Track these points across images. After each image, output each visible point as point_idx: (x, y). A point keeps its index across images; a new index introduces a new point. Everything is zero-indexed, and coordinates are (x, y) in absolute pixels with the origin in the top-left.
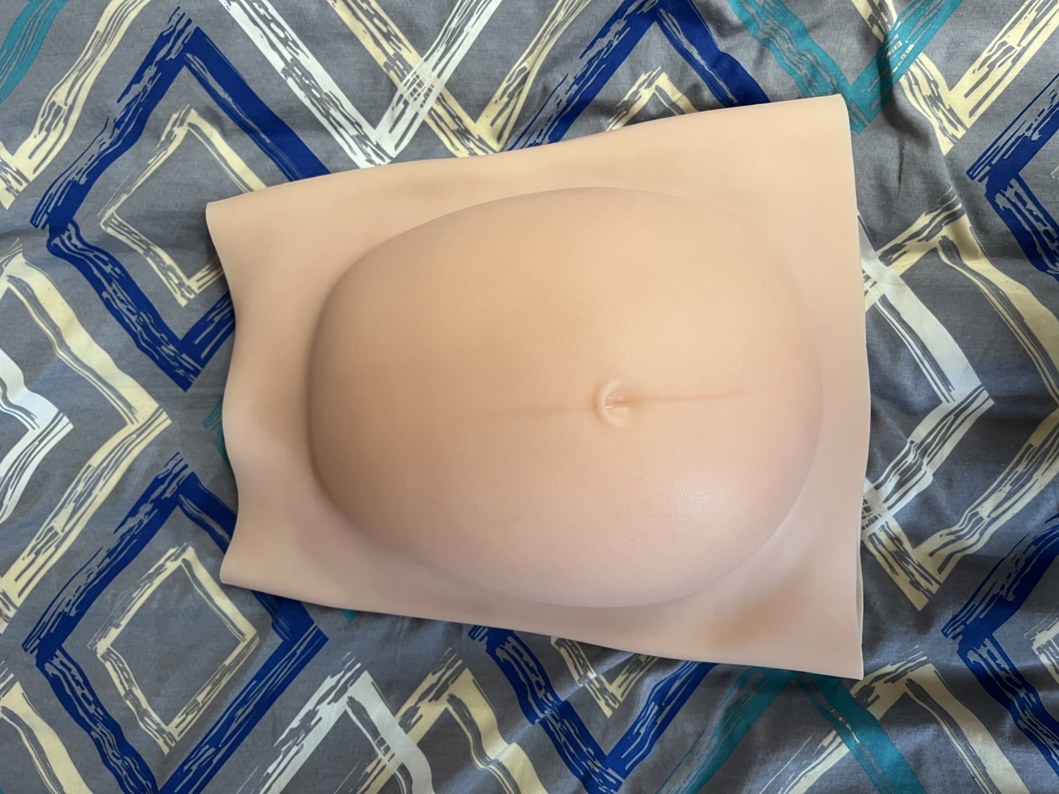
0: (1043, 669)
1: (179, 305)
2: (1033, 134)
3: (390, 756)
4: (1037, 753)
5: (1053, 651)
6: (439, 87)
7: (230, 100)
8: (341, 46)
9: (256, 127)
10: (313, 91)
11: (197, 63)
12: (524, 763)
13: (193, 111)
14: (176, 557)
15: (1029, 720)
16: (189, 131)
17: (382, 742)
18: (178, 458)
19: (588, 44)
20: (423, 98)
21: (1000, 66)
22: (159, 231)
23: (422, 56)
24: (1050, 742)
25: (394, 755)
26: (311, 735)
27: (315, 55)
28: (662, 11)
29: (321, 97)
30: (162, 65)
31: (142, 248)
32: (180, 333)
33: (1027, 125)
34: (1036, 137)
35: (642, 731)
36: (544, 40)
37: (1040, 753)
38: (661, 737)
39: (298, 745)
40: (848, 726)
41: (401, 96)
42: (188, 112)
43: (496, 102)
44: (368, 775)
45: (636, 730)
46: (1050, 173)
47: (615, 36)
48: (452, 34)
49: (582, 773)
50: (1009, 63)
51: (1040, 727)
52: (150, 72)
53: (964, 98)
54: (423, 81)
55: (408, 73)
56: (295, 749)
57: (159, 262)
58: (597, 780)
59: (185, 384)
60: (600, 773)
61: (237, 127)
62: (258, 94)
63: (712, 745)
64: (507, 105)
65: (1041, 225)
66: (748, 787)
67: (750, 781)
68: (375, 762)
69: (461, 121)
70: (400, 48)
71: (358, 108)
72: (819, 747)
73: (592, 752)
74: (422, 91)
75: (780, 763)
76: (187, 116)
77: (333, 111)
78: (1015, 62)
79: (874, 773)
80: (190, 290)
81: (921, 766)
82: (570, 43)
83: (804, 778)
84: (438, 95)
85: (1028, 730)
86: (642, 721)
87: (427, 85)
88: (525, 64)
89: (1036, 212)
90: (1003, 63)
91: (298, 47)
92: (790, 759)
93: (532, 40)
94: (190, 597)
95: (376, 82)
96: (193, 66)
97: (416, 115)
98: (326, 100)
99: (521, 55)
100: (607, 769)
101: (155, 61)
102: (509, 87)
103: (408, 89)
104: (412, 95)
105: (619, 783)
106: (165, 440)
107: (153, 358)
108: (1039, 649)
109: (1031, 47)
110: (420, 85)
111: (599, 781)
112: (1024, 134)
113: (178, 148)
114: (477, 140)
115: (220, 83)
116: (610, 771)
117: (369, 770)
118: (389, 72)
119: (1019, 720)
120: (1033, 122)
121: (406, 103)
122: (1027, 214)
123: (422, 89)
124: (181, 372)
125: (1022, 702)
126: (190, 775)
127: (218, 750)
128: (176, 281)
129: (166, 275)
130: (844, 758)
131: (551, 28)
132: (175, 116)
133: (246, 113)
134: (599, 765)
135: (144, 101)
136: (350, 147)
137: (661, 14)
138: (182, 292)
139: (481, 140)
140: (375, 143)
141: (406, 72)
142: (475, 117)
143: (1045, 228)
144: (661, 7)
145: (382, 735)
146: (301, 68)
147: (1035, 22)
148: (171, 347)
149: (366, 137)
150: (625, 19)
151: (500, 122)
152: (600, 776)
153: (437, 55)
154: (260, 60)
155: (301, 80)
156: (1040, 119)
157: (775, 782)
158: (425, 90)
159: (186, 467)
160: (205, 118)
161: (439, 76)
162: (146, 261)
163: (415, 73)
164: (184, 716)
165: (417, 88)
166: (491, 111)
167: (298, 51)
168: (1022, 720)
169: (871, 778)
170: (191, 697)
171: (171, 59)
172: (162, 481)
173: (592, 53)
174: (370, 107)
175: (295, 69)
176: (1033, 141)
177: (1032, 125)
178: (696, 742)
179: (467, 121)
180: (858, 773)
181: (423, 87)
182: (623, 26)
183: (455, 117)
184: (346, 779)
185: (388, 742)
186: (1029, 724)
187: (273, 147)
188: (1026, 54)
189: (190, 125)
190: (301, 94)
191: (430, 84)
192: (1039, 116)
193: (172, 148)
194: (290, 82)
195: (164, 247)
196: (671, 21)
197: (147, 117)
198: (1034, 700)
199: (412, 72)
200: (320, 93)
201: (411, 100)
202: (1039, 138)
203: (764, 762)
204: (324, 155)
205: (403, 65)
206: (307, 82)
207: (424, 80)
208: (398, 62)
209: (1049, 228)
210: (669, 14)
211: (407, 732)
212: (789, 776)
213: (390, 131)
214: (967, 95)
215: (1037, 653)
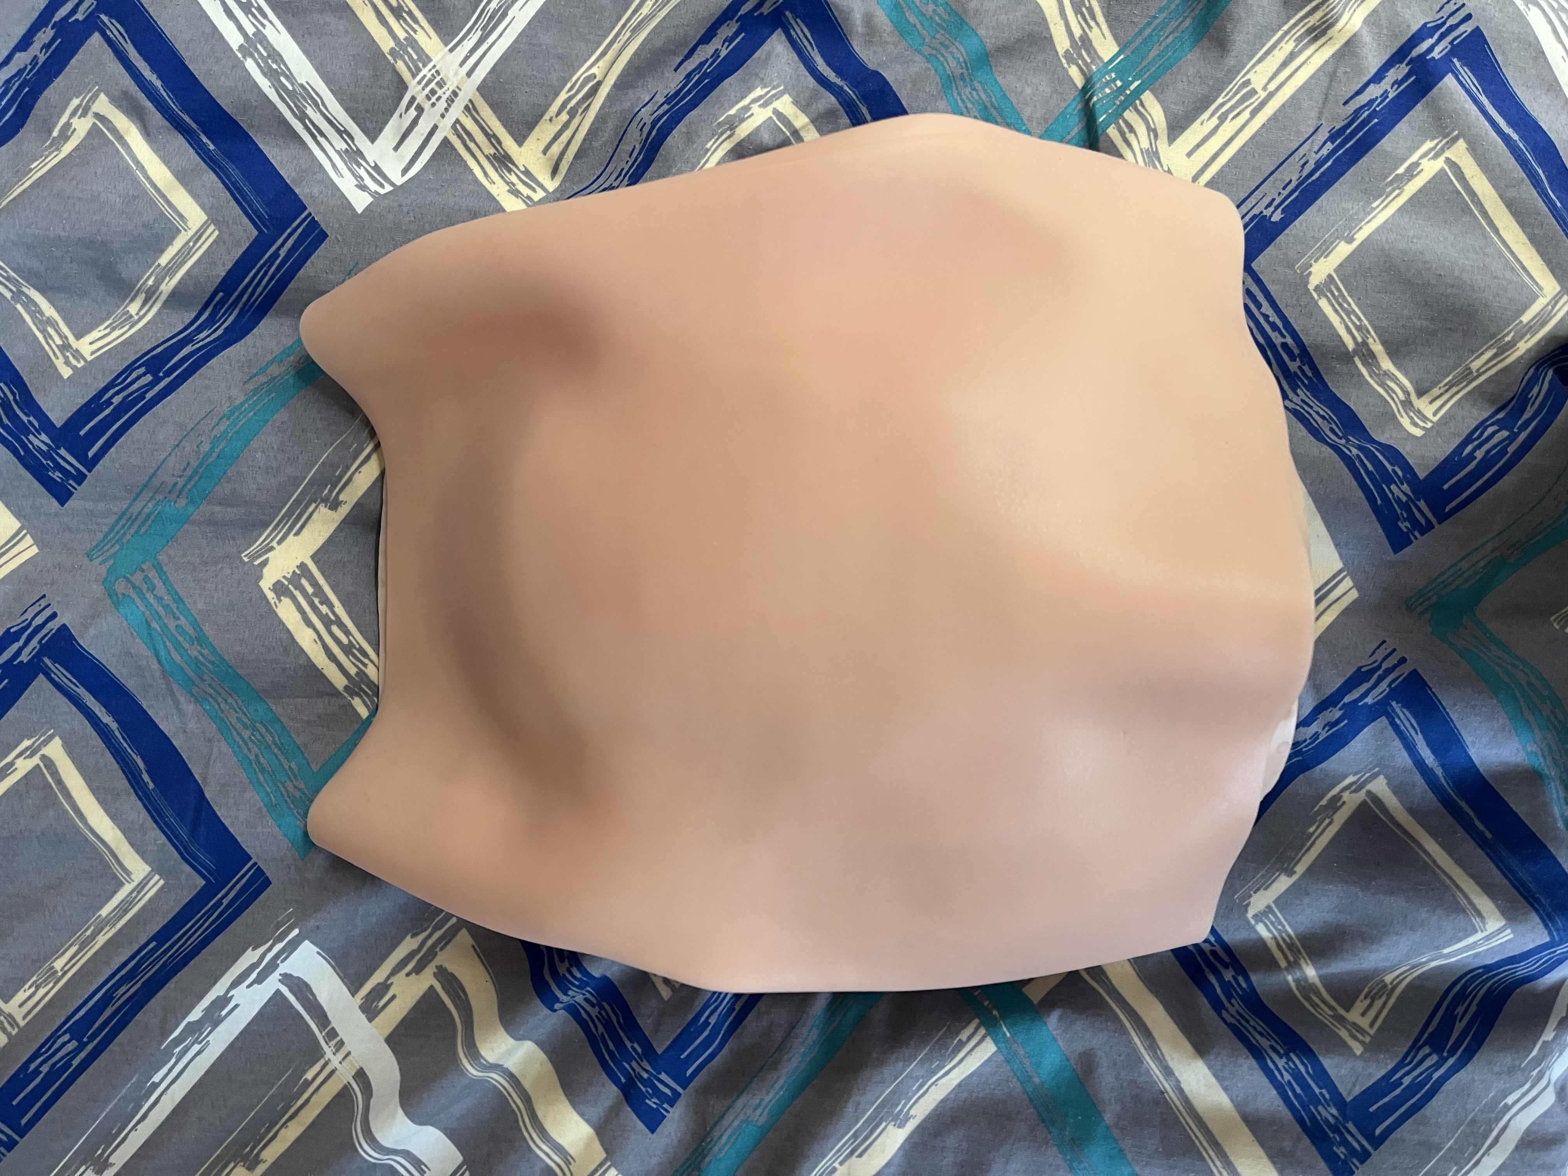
0: (1262, 941)
1: (60, 376)
2: (1273, 212)
3: (343, 1056)
4: (1247, 1058)
5: (1274, 920)
6: (469, 90)
7: (158, 83)
8: (327, 19)
9: (194, 126)
10: (282, 79)
11: (115, 29)
12: (541, 1065)
13: (102, 96)
14: (32, 752)
15: (1238, 1012)
16: (94, 124)
17: (332, 1034)
18: (43, 603)
19: (686, 52)
20: (446, 105)
21: (1233, 118)
22: (35, 264)
23: (446, 45)
24: (1264, 1042)
25: (349, 1053)
26: (221, 1028)
27: (289, 29)
28: (788, 13)
29: (294, 89)
30: (62, 27)
31: (11, 290)
32: (58, 418)
33: (1266, 201)
34: (1277, 217)
35: (713, 1020)
36: (623, 38)
37: (1251, 1057)
38: (739, 1031)
39: (200, 1043)
40: (995, 1012)
41: (413, 99)
42: (95, 97)
43: (551, 120)
44: (308, 1083)
45: (703, 1019)
46: (1293, 266)
47: (724, 43)
48: (491, 18)
49: (623, 1080)
50: (1246, 115)
51: (1252, 1022)
52: (43, 36)
53: (1186, 158)
54: (445, 79)
55: (424, 66)
56: (196, 1048)
57: (34, 312)
58: (643, 1089)
59: (62, 495)
60: (649, 1078)
61: (166, 123)
62: (200, 78)
63: (810, 1041)
64: (566, 125)
65: (1279, 336)
66: (857, 1099)
67: (859, 1090)
68: (322, 1062)
69: (499, 142)
70: (415, 31)
71: (347, 110)
72: (956, 1042)
73: (639, 1050)
74: (445, 93)
75: (901, 1064)
76: (93, 103)
77: (310, 111)
78: (1254, 113)
79: (1029, 1082)
80: (77, 355)
81: (1091, 1072)
82: (660, 49)
83: (934, 1087)
84: (466, 102)
85: (1235, 1025)
86: (713, 1006)
87: (451, 86)
88: (594, 70)
89: (1274, 318)
90: (1238, 114)
91: (265, 16)
92: (916, 1058)
93: (606, 37)
94: (51, 813)
95: (377, 76)
96: (108, 33)
97: (435, 127)
98: (301, 94)
99: (590, 56)
100: (660, 1073)
101: (53, 21)
102: (570, 99)
103: (423, 89)
104: (428, 98)
105: (677, 1095)
106: (26, 578)
107: (15, 452)
108: (1255, 916)
109: (1280, 93)
110: (440, 85)
111: (647, 1092)
112: (1262, 212)
113: (77, 148)
114: (522, 172)
115: (146, 59)
116: (663, 1076)
117: (309, 1075)
118: (396, 62)
119: (1223, 1011)
120: (1276, 196)
121: (420, 110)
122: (1261, 320)
123: (443, 90)
124: (57, 475)
125: (1227, 987)
126: (38, 1080)
127: (81, 1047)
128: (59, 342)
129: (43, 332)
130: (989, 1060)
131: (634, 22)
132: (76, 102)
133: (180, 104)
134: (649, 1068)
135: (31, 78)
136: (334, 166)
137: (786, 17)
138: (66, 358)
139: (527, 173)
140: (373, 165)
141: (421, 65)
142: (520, 140)
143: (1283, 340)
144: (787, 9)
145: (334, 1024)
146: (268, 46)
147: (1292, 56)
148: (44, 437)
149: (359, 153)
150: (737, 21)
151: (556, 149)
152: (648, 1083)
153: (468, 44)
154: (208, 31)
155: (266, 63)
156: (1285, 193)
157: (893, 1092)
158: (448, 93)
159: (54, 616)
160: (119, 107)
161: (469, 74)
162: (16, 309)
163: (434, 66)
164: (33, 989)
165: (437, 89)
166: (544, 132)
167: (265, 22)
168: (1227, 1011)
169: (1025, 1089)
170: (45, 962)
171: (77, 20)
172: (16, 636)
173: (690, 65)
174: (367, 111)
175: (259, 46)
176: (1272, 222)
177: (1274, 200)
178: (786, 1037)
179: (509, 143)
180: (1007, 1081)
181: (445, 88)
182: (734, 30)
183: (491, 137)
184: (274, 1089)
185: (342, 1035)
186: (1238, 1017)
187: (218, 156)
188: (1271, 103)
189: (97, 115)
190: (264, 83)
191: (455, 85)
192: (1284, 189)
193: (68, 148)
194: (250, 64)
195: (42, 291)
196: (801, 30)
197: (36, 100)
198: (1244, 985)
199: (430, 66)
200: (292, 84)
201: (427, 105)
202: (1281, 219)
203: (881, 1063)
204: (294, 174)
205: (417, 54)
206: (275, 66)
207: (448, 78)
208: (410, 50)
209: (1289, 340)
210: (798, 20)
211: (370, 1020)
212: (913, 1086)
213: (396, 148)
214: (1189, 155)
215: (1253, 922)
